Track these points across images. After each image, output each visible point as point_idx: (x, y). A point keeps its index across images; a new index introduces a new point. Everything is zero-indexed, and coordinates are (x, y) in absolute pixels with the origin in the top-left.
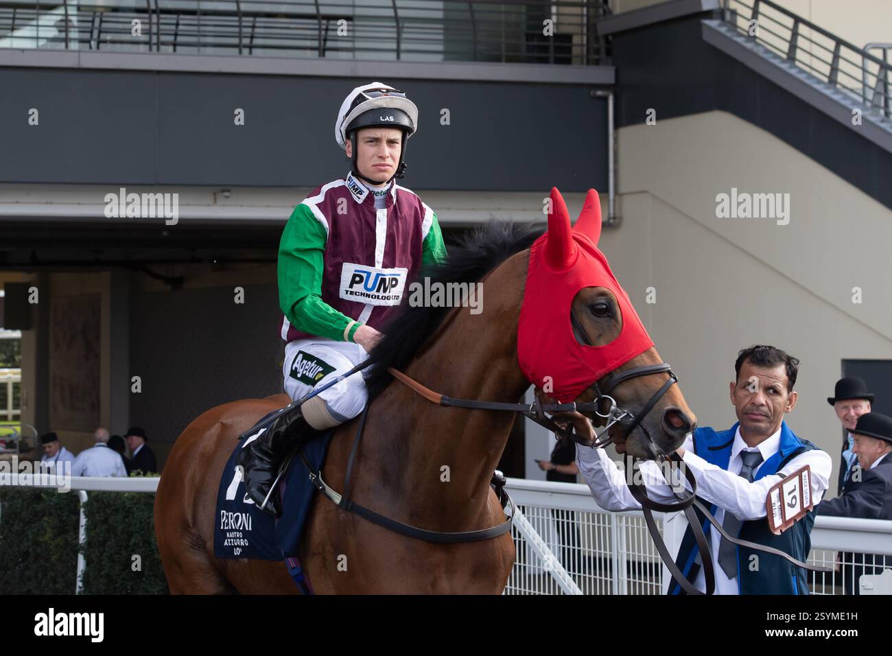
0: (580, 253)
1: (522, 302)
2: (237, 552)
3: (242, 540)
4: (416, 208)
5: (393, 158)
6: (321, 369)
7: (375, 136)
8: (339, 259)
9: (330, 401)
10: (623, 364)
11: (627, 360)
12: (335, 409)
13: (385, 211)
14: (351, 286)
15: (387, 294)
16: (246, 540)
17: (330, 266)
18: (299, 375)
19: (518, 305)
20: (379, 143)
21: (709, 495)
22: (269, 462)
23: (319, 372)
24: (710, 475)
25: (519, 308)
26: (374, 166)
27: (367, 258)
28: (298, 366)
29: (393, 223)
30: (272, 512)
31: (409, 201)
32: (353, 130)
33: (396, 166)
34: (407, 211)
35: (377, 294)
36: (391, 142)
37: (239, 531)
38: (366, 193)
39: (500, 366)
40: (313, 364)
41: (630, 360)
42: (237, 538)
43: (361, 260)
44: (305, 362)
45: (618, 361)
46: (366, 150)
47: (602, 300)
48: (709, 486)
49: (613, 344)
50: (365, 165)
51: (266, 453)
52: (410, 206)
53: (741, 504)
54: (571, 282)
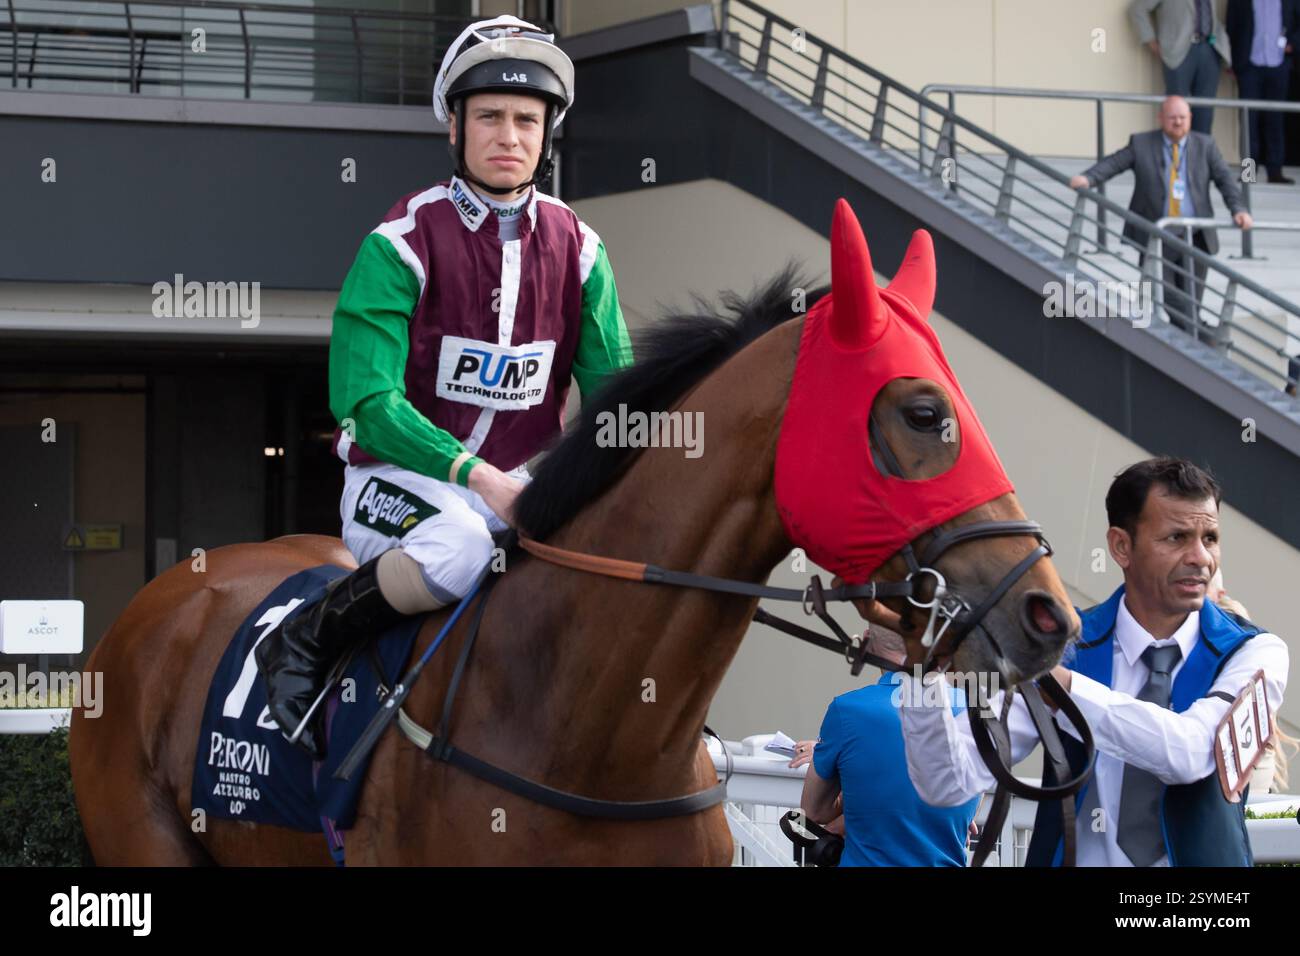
0: (892, 321)
1: (787, 402)
2: (237, 808)
3: (247, 789)
4: (571, 235)
5: (526, 148)
6: (413, 510)
7: (494, 108)
8: (437, 330)
9: (429, 566)
10: (959, 516)
11: (967, 508)
12: (437, 579)
13: (517, 244)
14: (457, 376)
15: (518, 391)
16: (255, 790)
17: (420, 341)
18: (372, 520)
19: (779, 408)
20: (501, 120)
21: (1117, 748)
22: (310, 661)
23: (410, 515)
24: (1118, 714)
25: (782, 412)
26: (490, 159)
27: (484, 326)
28: (369, 503)
29: (530, 265)
30: (309, 749)
31: (558, 223)
32: (459, 96)
33: (533, 162)
34: (554, 242)
35: (502, 391)
36: (523, 119)
37: (244, 772)
38: (484, 212)
39: (741, 512)
40: (398, 501)
41: (971, 509)
42: (238, 784)
43: (474, 332)
44: (382, 496)
45: (949, 510)
46: (480, 133)
47: (926, 401)
48: (1118, 735)
49: (940, 479)
50: (478, 158)
51: (307, 646)
52: (562, 232)
53: (1174, 760)
54: (873, 368)
